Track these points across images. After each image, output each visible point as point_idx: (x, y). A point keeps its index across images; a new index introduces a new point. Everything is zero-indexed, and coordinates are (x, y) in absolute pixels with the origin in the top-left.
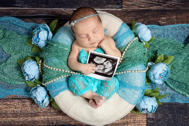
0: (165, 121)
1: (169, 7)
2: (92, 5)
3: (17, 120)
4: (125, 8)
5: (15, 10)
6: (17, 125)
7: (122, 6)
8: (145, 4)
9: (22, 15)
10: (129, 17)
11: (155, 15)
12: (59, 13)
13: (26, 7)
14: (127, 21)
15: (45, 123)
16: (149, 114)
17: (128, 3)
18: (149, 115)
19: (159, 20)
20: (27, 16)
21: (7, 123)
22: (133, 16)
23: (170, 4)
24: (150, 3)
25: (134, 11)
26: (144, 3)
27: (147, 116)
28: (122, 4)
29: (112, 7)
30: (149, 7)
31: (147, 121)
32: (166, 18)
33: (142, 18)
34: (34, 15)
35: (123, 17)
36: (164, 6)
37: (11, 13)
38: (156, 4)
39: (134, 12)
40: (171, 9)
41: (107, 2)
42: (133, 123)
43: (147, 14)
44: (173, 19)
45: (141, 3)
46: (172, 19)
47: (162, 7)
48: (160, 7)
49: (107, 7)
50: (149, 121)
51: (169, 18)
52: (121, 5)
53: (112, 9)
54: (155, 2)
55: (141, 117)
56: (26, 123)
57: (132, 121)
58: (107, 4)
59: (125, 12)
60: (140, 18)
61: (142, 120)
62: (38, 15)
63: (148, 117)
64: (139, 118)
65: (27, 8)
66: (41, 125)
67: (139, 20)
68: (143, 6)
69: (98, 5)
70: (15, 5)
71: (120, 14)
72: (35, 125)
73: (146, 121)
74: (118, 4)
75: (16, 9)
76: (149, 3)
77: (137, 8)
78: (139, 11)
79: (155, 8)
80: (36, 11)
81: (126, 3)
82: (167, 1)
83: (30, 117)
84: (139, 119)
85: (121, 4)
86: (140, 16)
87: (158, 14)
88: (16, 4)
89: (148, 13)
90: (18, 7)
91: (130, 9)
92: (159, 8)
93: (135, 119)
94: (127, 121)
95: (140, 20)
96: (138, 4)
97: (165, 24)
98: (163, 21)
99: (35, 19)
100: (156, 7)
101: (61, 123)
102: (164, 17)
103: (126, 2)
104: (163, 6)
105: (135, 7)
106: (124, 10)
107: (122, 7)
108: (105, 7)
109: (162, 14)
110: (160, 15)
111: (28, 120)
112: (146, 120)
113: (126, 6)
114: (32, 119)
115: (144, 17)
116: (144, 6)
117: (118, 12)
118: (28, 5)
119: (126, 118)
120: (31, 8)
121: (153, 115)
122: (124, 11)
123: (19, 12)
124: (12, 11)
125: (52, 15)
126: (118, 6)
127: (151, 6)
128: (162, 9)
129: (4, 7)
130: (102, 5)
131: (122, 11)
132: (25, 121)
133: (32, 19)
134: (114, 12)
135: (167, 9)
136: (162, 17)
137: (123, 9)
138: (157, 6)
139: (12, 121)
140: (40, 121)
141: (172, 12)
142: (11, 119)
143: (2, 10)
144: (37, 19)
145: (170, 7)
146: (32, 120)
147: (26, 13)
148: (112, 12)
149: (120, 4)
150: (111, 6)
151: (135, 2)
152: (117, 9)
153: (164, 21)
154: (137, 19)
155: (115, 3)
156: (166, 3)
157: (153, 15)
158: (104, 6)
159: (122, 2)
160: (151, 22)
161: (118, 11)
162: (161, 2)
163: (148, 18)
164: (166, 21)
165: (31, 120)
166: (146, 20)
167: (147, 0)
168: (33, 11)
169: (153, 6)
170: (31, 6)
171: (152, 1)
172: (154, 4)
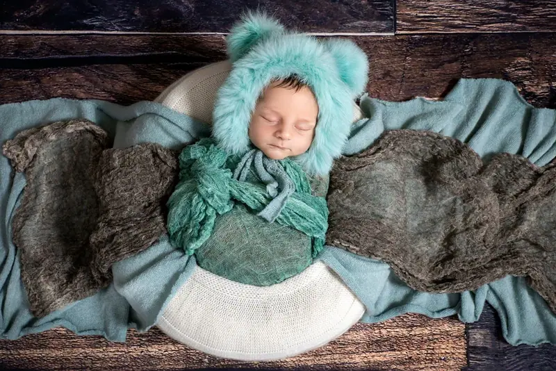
0: (518, 354)
1: (537, 24)
2: (306, 20)
3: (100, 355)
4: (403, 30)
5: (84, 38)
6: (101, 367)
7: (395, 23)
8: (465, 16)
9: (103, 54)
10: (417, 57)
11: (494, 50)
12: (213, 47)
13: (117, 27)
14: (410, 69)
15: (178, 361)
16: (475, 336)
17: (414, 13)
18: (474, 338)
19: (508, 66)
20: (120, 55)
21: (73, 363)
22: (429, 53)
23: (541, 16)
24: (481, 14)
25: (433, 37)
26: (461, 14)
27: (468, 342)
28: (395, 17)
29: (365, 28)
30: (477, 25)
31: (467, 355)
32: (528, 61)
33: (456, 60)
34: (138, 54)
35: (399, 57)
36: (524, 20)
37: (72, 48)
38: (497, 16)
39: (431, 40)
40: (545, 31)
41: (351, 12)
42: (427, 360)
43: (472, 49)
44: (552, 64)
45: (453, 13)
46: (546, 61)
47: (517, 25)
48: (510, 24)
49: (352, 27)
50: (473, 356)
51: (537, 60)
52: (391, 19)
53: (367, 32)
54: (495, 9)
55: (450, 345)
56: (124, 362)
57: (424, 356)
58: (349, 18)
59: (406, 44)
60: (450, 62)
61: (453, 354)
62: (150, 53)
63: (470, 344)
64: (443, 346)
65: (118, 30)
66: (168, 367)
67: (446, 65)
68: (459, 24)
69: (324, 19)
70: (85, 21)
71: (388, 48)
72: (149, 367)
73: (465, 356)
74: (383, 17)
75: (88, 34)
76: (478, 14)
77: (440, 30)
78: (446, 38)
79: (495, 29)
80: (143, 42)
81: (406, 14)
82: (533, 7)
83: (135, 347)
84: (443, 351)
85: (392, 17)
86: (450, 54)
87: (503, 48)
88: (86, 19)
89: (475, 44)
90: (91, 27)
91: (419, 32)
92: (509, 29)
93: (433, 349)
94: (410, 356)
95: (449, 65)
96: (444, 16)
97: (527, 76)
98: (519, 70)
99: (143, 67)
100: (498, 25)
101: (222, 363)
102: (523, 56)
103: (408, 11)
104: (519, 23)
105: (436, 25)
106: (401, 37)
107: (393, 28)
108: (345, 26)
109: (517, 48)
110: (511, 52)
111: (131, 353)
112: (465, 351)
113: (408, 24)
114: (141, 352)
115: (463, 56)
116: (460, 22)
117: (382, 42)
118: (120, 20)
119: (408, 348)
120: (130, 30)
121: (485, 338)
122: (402, 40)
123: (94, 43)
124: (75, 42)
125: (191, 53)
126: (384, 25)
127: (483, 23)
128: (516, 30)
129: (52, 29)
130: (336, 19)
131: (395, 40)
132: (123, 358)
133: (133, 67)
134: (370, 41)
135: (532, 30)
136: (516, 56)
137: (398, 32)
138: (501, 23)
139: (86, 357)
140: (164, 357)
141: (548, 41)
142: (83, 351)
143: (46, 39)
144: (150, 65)
145: (542, 26)
146: (143, 354)
147: (115, 46)
148: (365, 42)
149: (389, 16)
150: (362, 22)
151: (436, 9)
152: (381, 32)
153: (524, 69)
154: (442, 64)
155: (373, 13)
156: (531, 11)
157: (489, 53)
158: (341, 24)
159: (395, 10)
160: (482, 71)
161: (385, 41)
162: (514, 10)
163: (475, 60)
164: (529, 69)
165: (139, 354)
166: (467, 67)
167: (470, 5)
168: (136, 40)
169: (491, 24)
170: (128, 26)
171: (487, 7)
172: (491, 16)
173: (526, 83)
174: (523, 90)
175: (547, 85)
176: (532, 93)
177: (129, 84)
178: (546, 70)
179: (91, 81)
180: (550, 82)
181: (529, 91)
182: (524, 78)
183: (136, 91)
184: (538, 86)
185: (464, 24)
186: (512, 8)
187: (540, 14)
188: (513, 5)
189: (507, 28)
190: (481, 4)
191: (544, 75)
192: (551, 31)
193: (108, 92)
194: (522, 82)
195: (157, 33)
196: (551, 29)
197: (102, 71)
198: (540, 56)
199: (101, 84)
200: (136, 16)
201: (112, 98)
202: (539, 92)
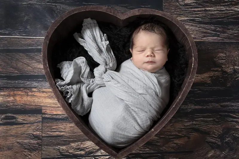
1: (229, 38)
8: (196, 33)
9: (11, 48)
13: (18, 34)
19: (215, 57)
20: (20, 48)
23: (231, 34)
26: (194, 32)
30: (202, 37)
32: (224, 55)
34: (30, 48)
36: (223, 36)
38: (211, 34)
40: (233, 41)
44: (235, 57)
46: (233, 56)
47: (220, 38)
48: (217, 37)
51: (229, 55)
54: (210, 30)
62: (36, 47)
65: (18, 36)
75: (3, 38)
76: (203, 32)
79: (210, 40)
80: (32, 42)
82: (227, 30)
87: (213, 49)
88: (1, 30)
97: (224, 63)
98: (220, 60)
99: (32, 54)
102: (222, 53)
104: (221, 37)
109: (220, 49)
110: (217, 51)
118: (19, 31)
127: (204, 37)
128: (219, 40)
133: (27, 55)
135: (227, 41)
136: (219, 52)
138: (212, 37)
141: (234, 46)
144: (36, 53)
145: (231, 39)
147: (17, 44)
153: (222, 59)
156: (226, 32)
162: (218, 31)
164: (225, 59)
167: (199, 28)
168: (28, 41)
169: (208, 37)
170: (24, 34)
171: (206, 29)
172: (208, 34)
173: (223, 66)
174: (222, 70)
175: (232, 67)
176: (225, 71)
177: (25, 63)
178: (233, 60)
179: (5, 62)
180: (234, 66)
181: (224, 70)
182: (222, 64)
183: (29, 68)
184: (228, 68)
185: (195, 37)
186: (218, 30)
187: (230, 33)
188: (218, 29)
189: (215, 40)
190: (203, 28)
191: (231, 62)
192: (235, 41)
193: (14, 68)
194: (221, 66)
195: (39, 38)
196: (235, 40)
197: (10, 56)
198: (230, 53)
199: (11, 64)
200: (28, 29)
201: (16, 72)
202: (229, 71)
